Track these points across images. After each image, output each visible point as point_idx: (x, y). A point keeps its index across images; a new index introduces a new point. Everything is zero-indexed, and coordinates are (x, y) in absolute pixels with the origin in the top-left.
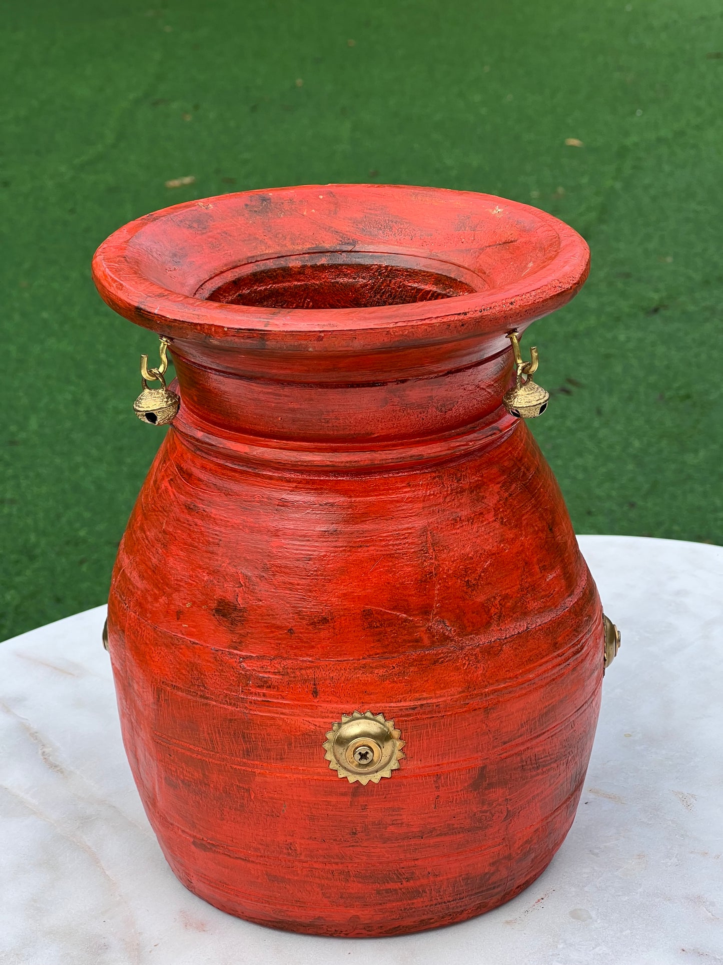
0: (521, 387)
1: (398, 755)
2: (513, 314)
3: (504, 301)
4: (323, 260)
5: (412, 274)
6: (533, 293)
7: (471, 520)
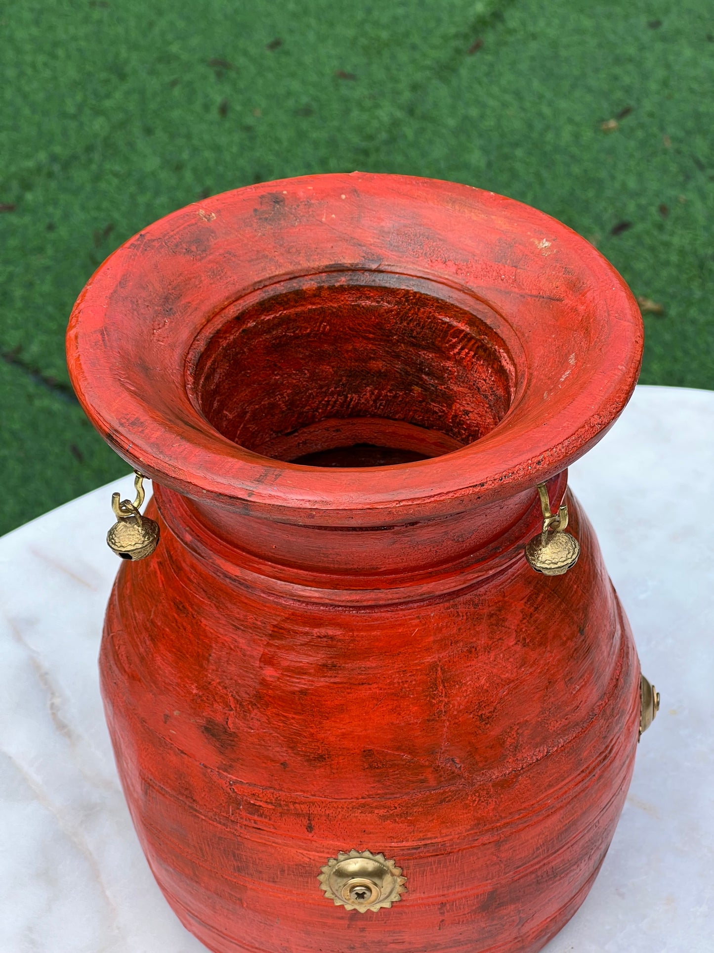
0: (547, 544)
1: (399, 889)
2: (540, 475)
3: (530, 461)
4: (343, 280)
5: (444, 306)
6: (566, 443)
7: (488, 649)
